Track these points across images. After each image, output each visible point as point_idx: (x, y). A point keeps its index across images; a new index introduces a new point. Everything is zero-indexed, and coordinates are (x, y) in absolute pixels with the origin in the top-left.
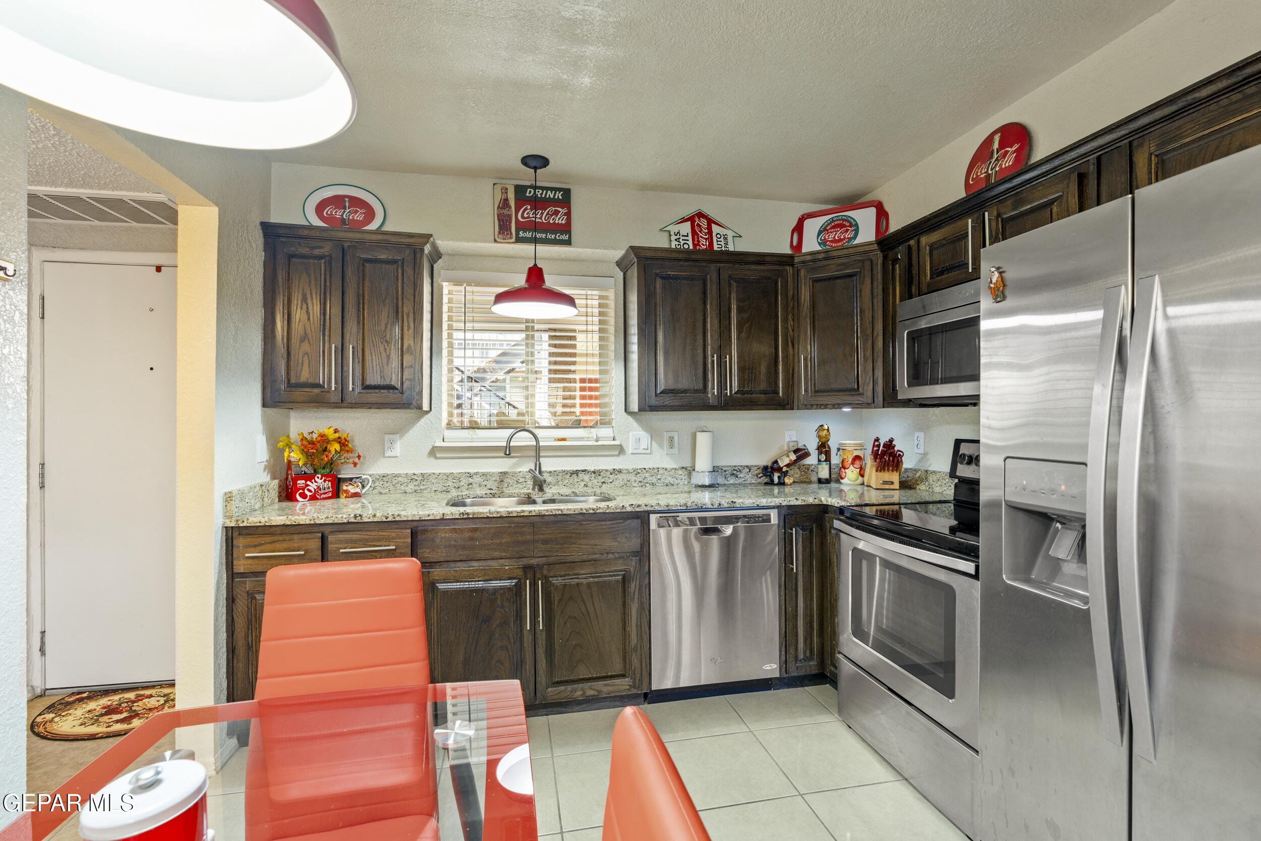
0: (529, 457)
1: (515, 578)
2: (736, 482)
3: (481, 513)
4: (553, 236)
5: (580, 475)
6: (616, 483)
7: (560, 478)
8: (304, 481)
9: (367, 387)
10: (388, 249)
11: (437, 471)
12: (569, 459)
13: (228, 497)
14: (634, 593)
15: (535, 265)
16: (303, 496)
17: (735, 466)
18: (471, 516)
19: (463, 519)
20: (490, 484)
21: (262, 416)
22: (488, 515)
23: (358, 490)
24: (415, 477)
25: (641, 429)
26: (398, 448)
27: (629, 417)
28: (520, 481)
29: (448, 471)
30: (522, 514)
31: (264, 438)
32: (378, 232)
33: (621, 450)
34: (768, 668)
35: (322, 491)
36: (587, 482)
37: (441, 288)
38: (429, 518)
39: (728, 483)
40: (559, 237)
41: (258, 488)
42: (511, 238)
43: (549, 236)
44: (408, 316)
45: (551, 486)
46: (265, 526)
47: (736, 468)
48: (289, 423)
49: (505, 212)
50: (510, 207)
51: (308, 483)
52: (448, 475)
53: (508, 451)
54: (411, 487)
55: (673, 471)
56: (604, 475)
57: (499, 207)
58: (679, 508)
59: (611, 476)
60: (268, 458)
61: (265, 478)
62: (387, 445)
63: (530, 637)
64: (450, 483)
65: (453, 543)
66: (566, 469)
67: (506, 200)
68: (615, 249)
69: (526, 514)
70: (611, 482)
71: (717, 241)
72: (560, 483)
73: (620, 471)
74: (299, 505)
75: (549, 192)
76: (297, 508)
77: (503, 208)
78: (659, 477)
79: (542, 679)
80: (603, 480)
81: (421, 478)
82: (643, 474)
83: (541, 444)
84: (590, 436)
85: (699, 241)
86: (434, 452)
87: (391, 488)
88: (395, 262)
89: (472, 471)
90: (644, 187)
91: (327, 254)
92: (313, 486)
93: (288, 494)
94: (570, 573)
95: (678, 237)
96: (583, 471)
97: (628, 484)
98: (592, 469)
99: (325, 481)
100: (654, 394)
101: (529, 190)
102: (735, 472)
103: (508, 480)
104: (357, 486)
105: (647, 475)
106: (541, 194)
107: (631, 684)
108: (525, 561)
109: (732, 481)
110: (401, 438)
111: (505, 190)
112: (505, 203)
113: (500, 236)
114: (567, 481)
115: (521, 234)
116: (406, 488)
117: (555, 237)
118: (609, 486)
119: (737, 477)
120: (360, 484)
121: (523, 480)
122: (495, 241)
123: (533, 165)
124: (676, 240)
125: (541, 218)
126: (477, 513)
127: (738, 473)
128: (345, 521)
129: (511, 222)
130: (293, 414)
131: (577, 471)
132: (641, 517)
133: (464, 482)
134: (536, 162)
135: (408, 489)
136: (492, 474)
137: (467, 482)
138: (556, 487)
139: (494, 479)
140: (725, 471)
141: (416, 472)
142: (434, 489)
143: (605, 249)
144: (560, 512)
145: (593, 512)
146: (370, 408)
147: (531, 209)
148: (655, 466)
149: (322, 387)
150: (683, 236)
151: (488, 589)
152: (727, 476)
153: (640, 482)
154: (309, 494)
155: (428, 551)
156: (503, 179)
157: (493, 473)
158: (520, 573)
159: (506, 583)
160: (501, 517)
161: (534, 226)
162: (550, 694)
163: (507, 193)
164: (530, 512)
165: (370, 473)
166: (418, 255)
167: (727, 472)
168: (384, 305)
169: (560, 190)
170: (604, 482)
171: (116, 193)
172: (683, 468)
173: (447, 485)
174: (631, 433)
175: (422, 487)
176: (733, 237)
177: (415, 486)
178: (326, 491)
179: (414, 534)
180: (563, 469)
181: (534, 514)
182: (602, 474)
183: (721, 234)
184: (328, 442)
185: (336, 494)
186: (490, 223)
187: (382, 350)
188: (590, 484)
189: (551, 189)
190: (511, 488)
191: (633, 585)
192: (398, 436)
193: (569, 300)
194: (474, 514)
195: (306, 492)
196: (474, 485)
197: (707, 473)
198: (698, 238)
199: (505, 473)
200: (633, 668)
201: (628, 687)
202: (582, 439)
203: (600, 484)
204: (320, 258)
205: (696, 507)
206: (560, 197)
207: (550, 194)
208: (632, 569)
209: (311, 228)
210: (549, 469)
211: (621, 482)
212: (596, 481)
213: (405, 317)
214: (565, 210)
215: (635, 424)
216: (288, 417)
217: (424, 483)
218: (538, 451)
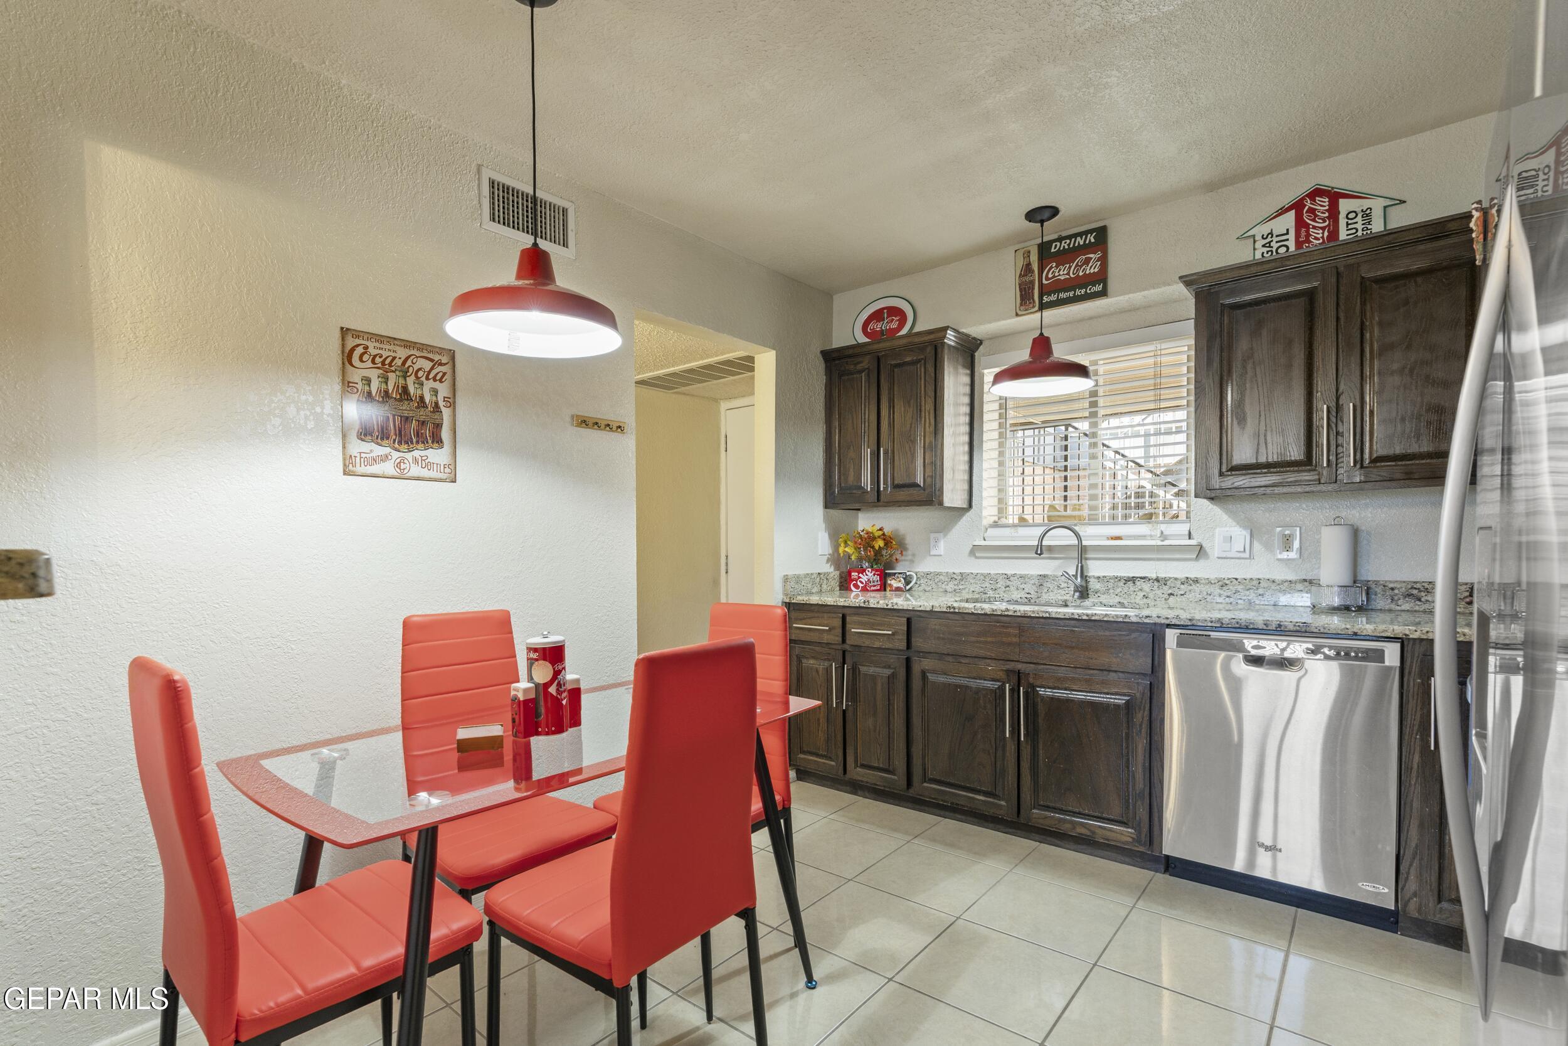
0: (1072, 558)
1: (998, 681)
2: (1417, 608)
3: (966, 608)
4: (1083, 291)
5: (1138, 583)
6: (1190, 596)
7: (1110, 585)
8: (857, 574)
9: (897, 487)
10: (912, 351)
11: (975, 571)
12: (1127, 563)
13: (786, 579)
14: (1141, 725)
15: (1041, 334)
16: (856, 586)
17: (1416, 583)
18: (957, 611)
19: (949, 612)
20: (1029, 588)
21: (824, 515)
22: (973, 611)
23: (901, 585)
24: (955, 576)
25: (1234, 524)
26: (942, 547)
27: (1215, 507)
28: (1062, 587)
29: (986, 572)
30: (1006, 613)
31: (826, 535)
32: (910, 334)
33: (1201, 551)
34: (1368, 888)
35: (872, 584)
36: (1148, 593)
37: (982, 376)
38: (920, 609)
39: (1399, 608)
40: (1090, 290)
41: (815, 576)
42: (1034, 307)
43: (1078, 292)
44: (929, 413)
45: (1099, 595)
46: (806, 604)
47: (1418, 586)
48: (857, 523)
49: (1028, 279)
50: (1033, 271)
51: (861, 575)
52: (985, 576)
53: (1040, 550)
54: (950, 587)
55: (1286, 584)
56: (1173, 585)
57: (1020, 274)
58: (1210, 624)
59: (1182, 586)
60: (831, 552)
61: (828, 569)
62: (932, 543)
63: (1013, 747)
64: (987, 585)
65: (941, 635)
66: (1119, 575)
67: (1029, 265)
68: (1169, 285)
69: (1010, 613)
70: (1182, 595)
71: (1348, 224)
72: (1111, 591)
73: (1196, 581)
74: (853, 594)
75: (1079, 239)
76: (852, 597)
77: (1025, 275)
78: (1261, 591)
79: (1027, 795)
80: (1170, 592)
81: (960, 577)
82: (1234, 586)
83: (1084, 543)
84: (1153, 534)
85: (1308, 235)
86: (975, 551)
87: (934, 586)
88: (919, 361)
89: (1009, 572)
90: (1211, 187)
91: (866, 367)
92: (864, 578)
93: (845, 583)
94: (1060, 686)
95: (1269, 239)
96: (1141, 578)
97: (1209, 598)
98: (1154, 576)
99: (874, 575)
100: (1216, 472)
101: (1054, 244)
102: (1415, 592)
103: (1048, 585)
104: (900, 581)
105: (1240, 588)
106: (1069, 245)
107: (1134, 836)
108: (1011, 666)
109: (1406, 607)
110: (945, 536)
111: (1028, 254)
112: (1028, 268)
113: (1022, 308)
114: (1120, 589)
115: (1045, 299)
116: (947, 587)
117: (1086, 291)
118: (1179, 599)
119: (1420, 600)
120: (902, 579)
121: (1066, 585)
122: (1017, 315)
123: (1039, 218)
124: (1264, 246)
125: (1068, 274)
126: (963, 608)
127: (1423, 594)
128: (857, 605)
129: (1033, 289)
130: (861, 515)
131: (1133, 577)
132: (1155, 634)
133: (1001, 583)
134: (1041, 214)
135: (949, 589)
136: (1030, 577)
137: (1004, 584)
138: (1105, 596)
139: (1032, 582)
140: (1392, 589)
141: (956, 571)
142: (972, 589)
143: (1154, 288)
144: (1047, 615)
145: (1087, 618)
146: (900, 506)
147: (1057, 267)
148: (1255, 576)
149: (863, 488)
150: (1277, 236)
151: (971, 687)
152: (1396, 598)
153: (1228, 597)
154: (861, 585)
155: (921, 640)
156: (1026, 241)
157: (1032, 576)
158: (1002, 675)
159: (989, 684)
160: (985, 614)
161: (1059, 286)
162: (1034, 816)
163: (1029, 256)
164: (1015, 611)
165: (917, 570)
166: (939, 350)
167: (1396, 591)
168: (909, 406)
169: (1090, 231)
170: (1171, 594)
171: (724, 356)
172: (1305, 580)
173: (984, 586)
174: (1217, 530)
175: (961, 587)
176: (1385, 207)
177: (955, 585)
178: (876, 584)
179: (909, 621)
180: (1116, 575)
181: (1019, 614)
182: (1168, 583)
183: (1358, 210)
184: (874, 539)
185: (883, 587)
186: (1011, 294)
187: (907, 449)
188: (1151, 595)
189: (1080, 234)
190: (1051, 593)
191: (1139, 715)
192: (942, 534)
193: (1081, 371)
194: (959, 608)
195: (859, 583)
196: (1012, 588)
197: (1336, 588)
198: (1307, 231)
199: (1045, 576)
200: (1137, 818)
201: (1130, 840)
202: (1143, 537)
203: (1166, 596)
204: (861, 372)
205: (1237, 626)
206: (1093, 240)
207: (1080, 241)
208: (1138, 695)
209: (859, 346)
210: (1097, 574)
211: (1198, 596)
212: (1161, 592)
213: (927, 414)
214: (1099, 254)
215: (1225, 517)
216: (857, 518)
217: (963, 583)
218: (1082, 552)
